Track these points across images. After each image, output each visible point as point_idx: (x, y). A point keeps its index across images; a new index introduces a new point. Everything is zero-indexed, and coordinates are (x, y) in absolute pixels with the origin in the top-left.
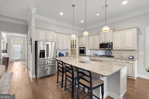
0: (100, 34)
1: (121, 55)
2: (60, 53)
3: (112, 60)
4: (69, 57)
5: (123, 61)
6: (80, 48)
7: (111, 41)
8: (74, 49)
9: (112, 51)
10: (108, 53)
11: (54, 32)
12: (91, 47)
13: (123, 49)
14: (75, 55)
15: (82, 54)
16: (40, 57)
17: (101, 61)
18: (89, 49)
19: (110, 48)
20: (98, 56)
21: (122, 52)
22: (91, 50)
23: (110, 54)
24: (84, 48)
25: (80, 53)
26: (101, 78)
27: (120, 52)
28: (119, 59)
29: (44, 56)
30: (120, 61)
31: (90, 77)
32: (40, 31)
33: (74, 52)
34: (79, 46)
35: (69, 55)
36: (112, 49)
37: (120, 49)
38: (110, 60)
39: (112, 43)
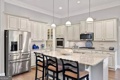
0: (80, 24)
1: (102, 46)
2: (34, 45)
3: (94, 51)
4: (45, 49)
5: (104, 52)
6: (57, 39)
7: (92, 32)
8: (49, 41)
9: (93, 42)
10: (89, 44)
11: (28, 20)
12: (71, 38)
13: (104, 40)
14: (52, 48)
15: (60, 46)
16: (12, 50)
17: (83, 53)
18: (68, 41)
19: (91, 39)
20: (79, 48)
21: (103, 43)
22: (70, 41)
23: (91, 46)
24: (62, 39)
25: (57, 45)
26: (86, 70)
27: (101, 43)
28: (101, 51)
29: (16, 50)
30: (101, 52)
31: (77, 67)
32: (10, 18)
33: (49, 43)
34: (56, 36)
35: (45, 47)
36: (93, 40)
37: (101, 40)
38: (92, 52)
39: (93, 33)
